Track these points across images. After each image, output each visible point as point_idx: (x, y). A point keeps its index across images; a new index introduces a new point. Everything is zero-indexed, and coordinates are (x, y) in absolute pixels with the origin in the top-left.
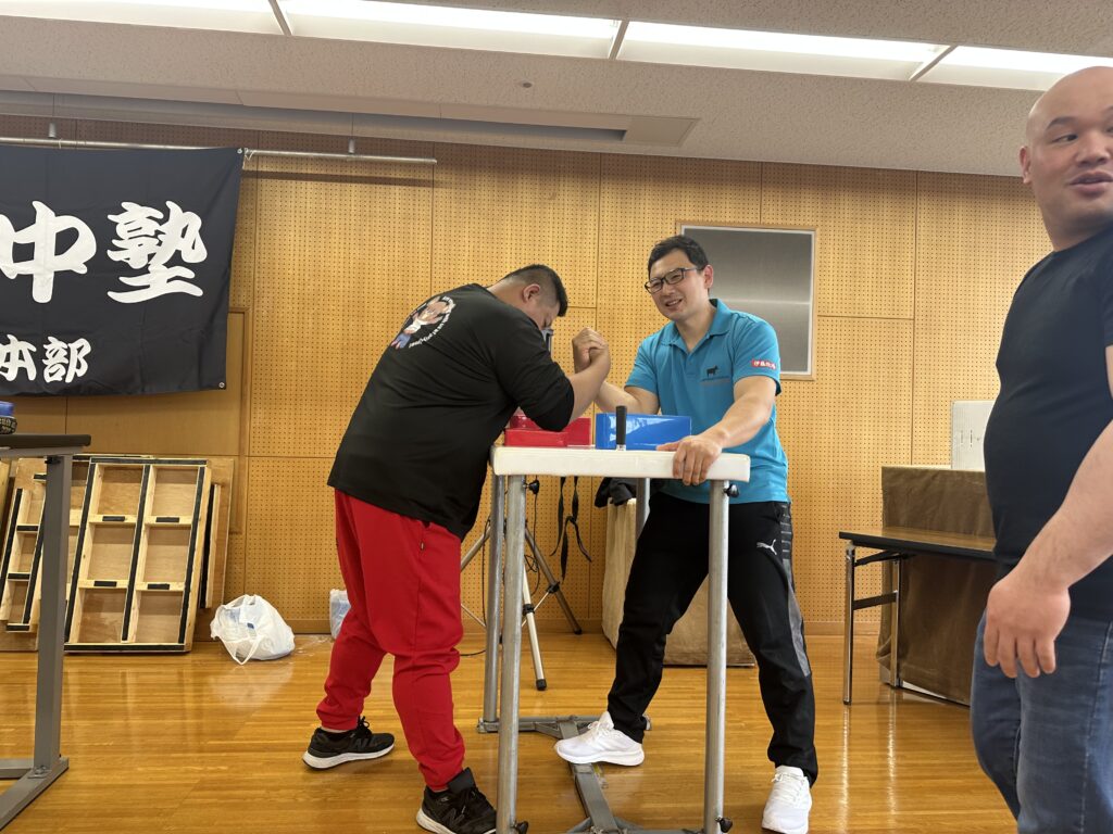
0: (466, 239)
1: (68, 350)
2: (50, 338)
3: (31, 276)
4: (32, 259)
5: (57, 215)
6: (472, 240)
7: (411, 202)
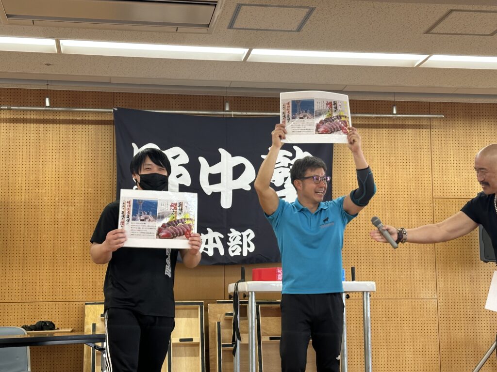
0: (452, 159)
1: (242, 236)
2: (232, 230)
3: (220, 193)
4: (220, 182)
5: (232, 156)
6: (455, 159)
7: (418, 138)
